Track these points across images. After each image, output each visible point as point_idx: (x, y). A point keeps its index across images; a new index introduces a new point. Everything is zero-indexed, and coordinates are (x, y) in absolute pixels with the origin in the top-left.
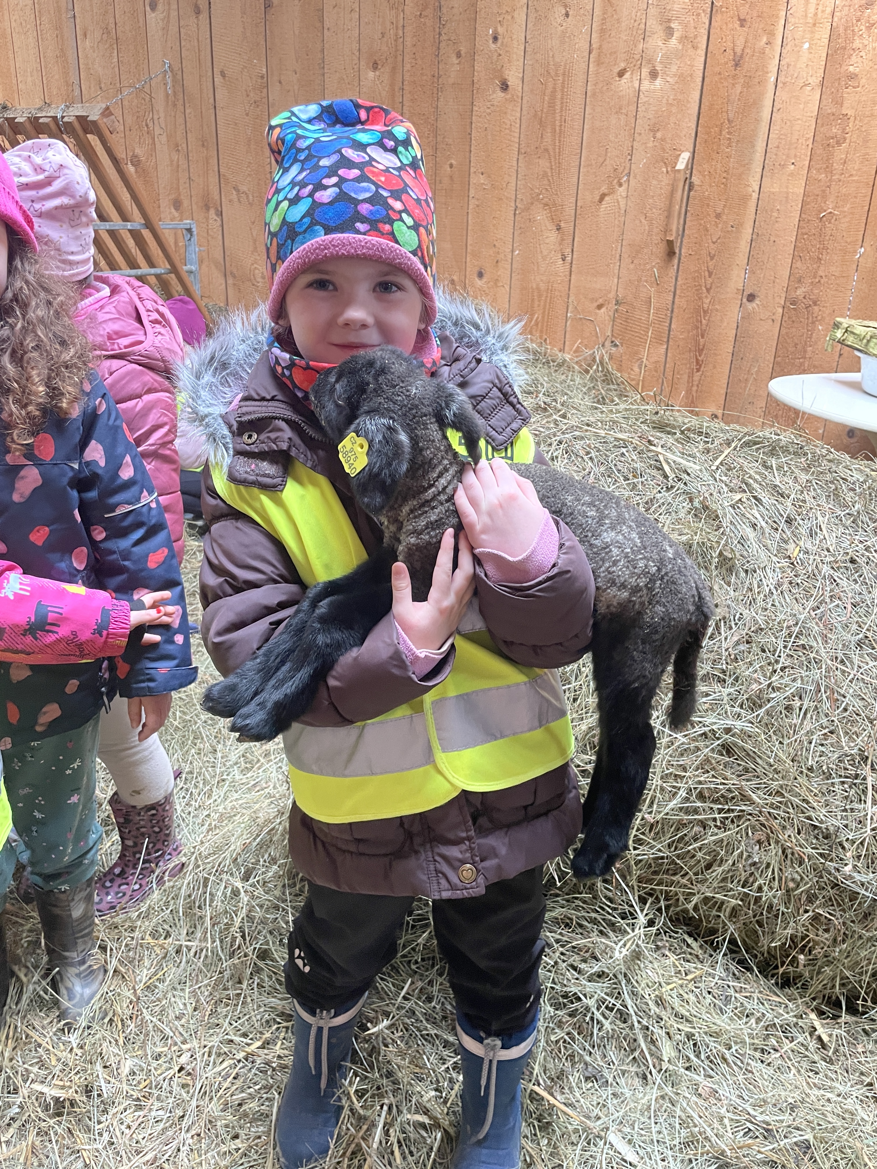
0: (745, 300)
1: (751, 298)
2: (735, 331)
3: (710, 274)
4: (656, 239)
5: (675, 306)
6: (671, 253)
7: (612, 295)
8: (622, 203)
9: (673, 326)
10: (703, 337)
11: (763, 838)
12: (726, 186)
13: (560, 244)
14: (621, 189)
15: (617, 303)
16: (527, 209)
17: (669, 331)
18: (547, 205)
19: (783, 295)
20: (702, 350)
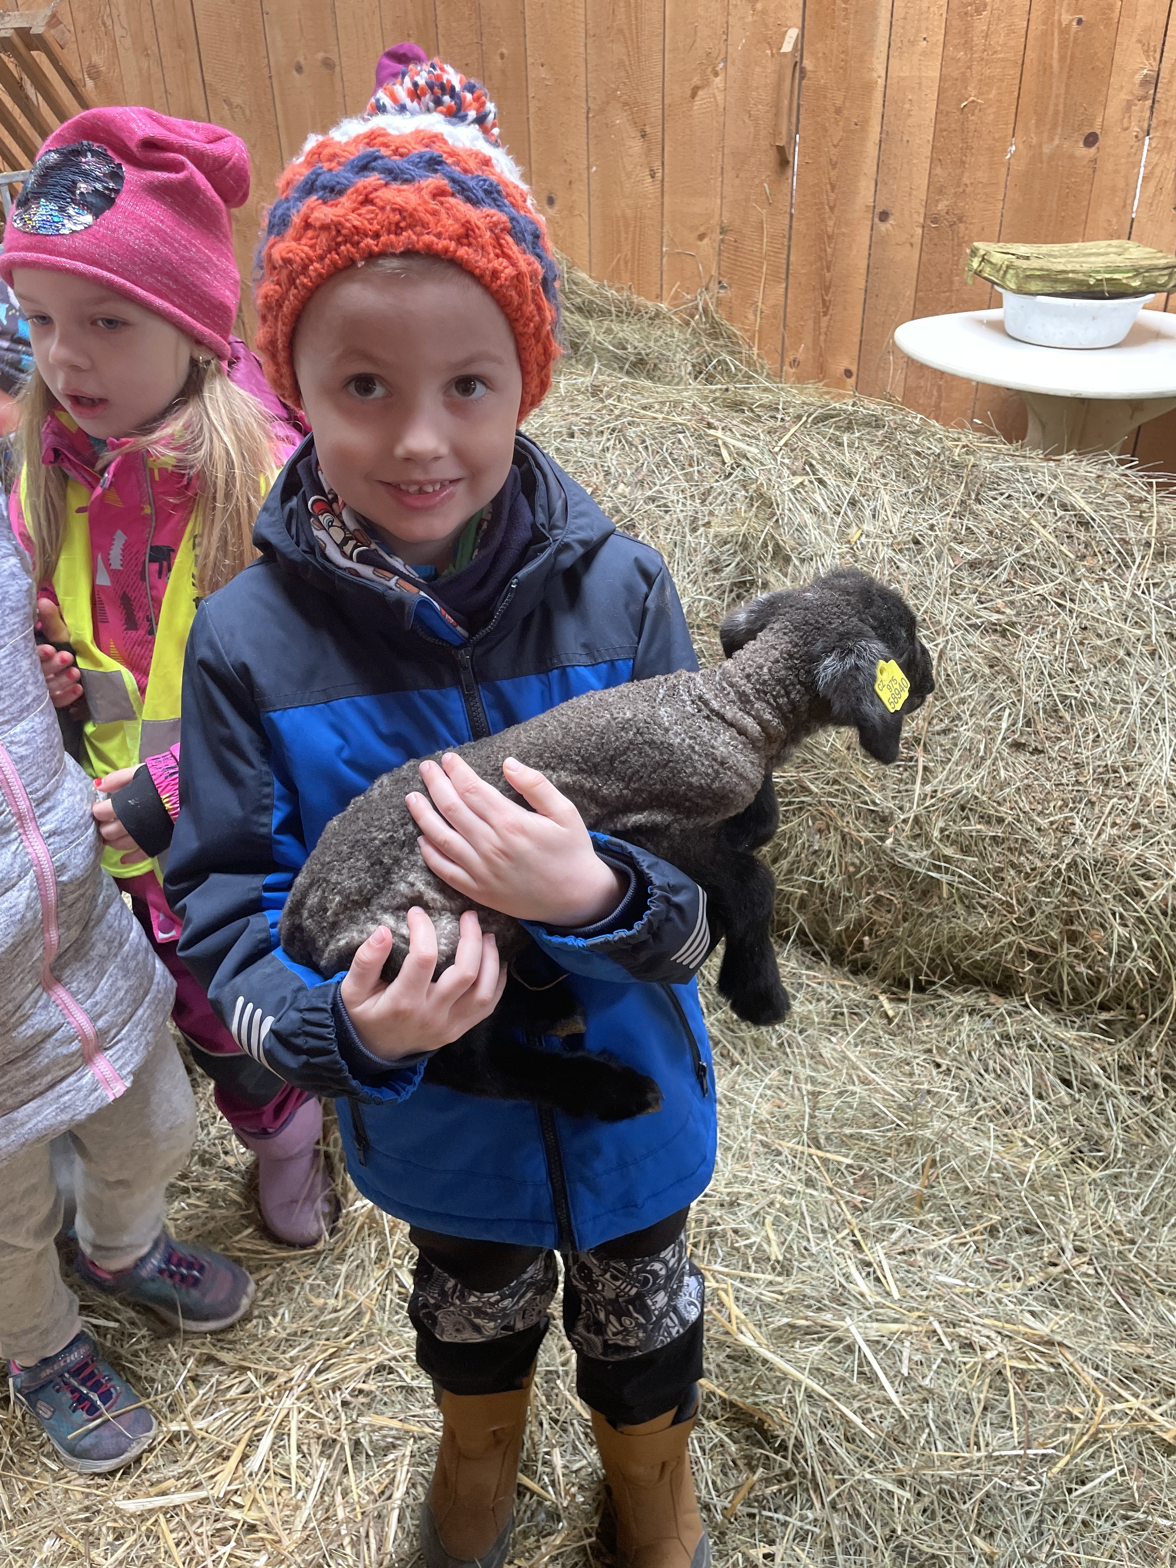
0: (876, 220)
1: (884, 216)
2: (866, 262)
3: (833, 187)
4: (764, 144)
5: (793, 232)
6: (784, 162)
7: (715, 221)
8: (720, 98)
9: (792, 258)
10: (829, 270)
11: (823, 827)
12: (845, 70)
13: (647, 156)
14: (718, 80)
15: (723, 231)
16: (602, 111)
17: (788, 264)
18: (626, 104)
19: (922, 211)
20: (829, 287)
